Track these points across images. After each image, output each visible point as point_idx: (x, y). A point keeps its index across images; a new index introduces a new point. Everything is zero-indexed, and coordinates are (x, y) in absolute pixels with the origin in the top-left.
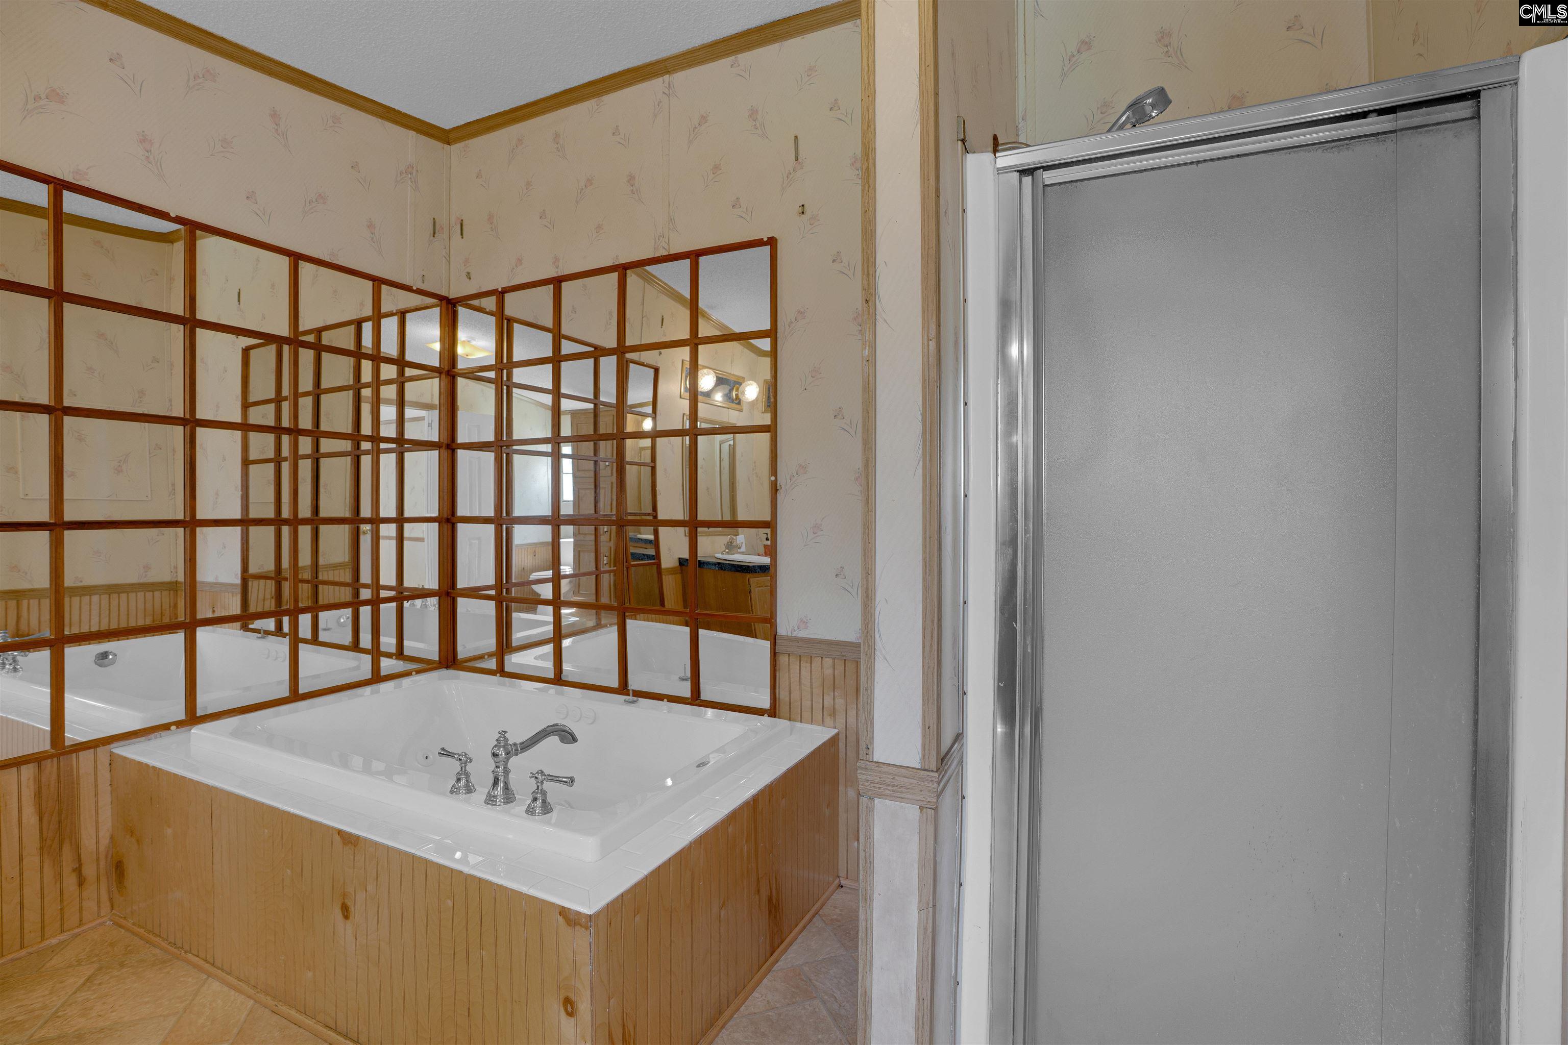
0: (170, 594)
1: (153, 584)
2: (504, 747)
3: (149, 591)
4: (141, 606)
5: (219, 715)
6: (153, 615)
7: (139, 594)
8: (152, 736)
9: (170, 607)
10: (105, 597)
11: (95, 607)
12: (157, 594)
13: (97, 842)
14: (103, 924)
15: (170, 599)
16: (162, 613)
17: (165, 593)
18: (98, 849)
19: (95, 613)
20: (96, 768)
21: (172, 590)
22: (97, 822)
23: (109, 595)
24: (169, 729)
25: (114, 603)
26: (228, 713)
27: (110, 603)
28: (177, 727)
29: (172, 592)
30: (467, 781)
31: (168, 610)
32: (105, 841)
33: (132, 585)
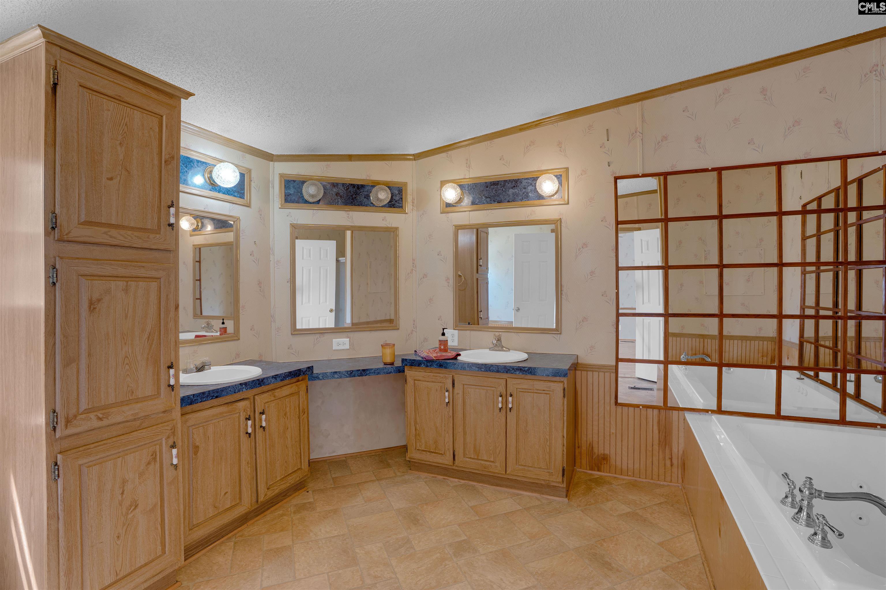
0: (772, 343)
1: (763, 337)
2: (809, 489)
3: (761, 341)
4: (756, 348)
5: (733, 413)
6: (763, 353)
7: (756, 341)
8: (701, 413)
9: (772, 350)
10: (740, 341)
11: (735, 346)
12: (765, 343)
13: (678, 451)
14: (678, 486)
15: (772, 346)
16: (767, 352)
17: (770, 343)
18: (678, 454)
19: (735, 348)
20: (679, 419)
21: (773, 341)
22: (678, 443)
23: (742, 341)
24: (708, 412)
25: (744, 344)
26: (738, 413)
27: (742, 344)
28: (712, 413)
29: (773, 342)
30: (793, 500)
31: (770, 351)
32: (681, 452)
33: (753, 337)
